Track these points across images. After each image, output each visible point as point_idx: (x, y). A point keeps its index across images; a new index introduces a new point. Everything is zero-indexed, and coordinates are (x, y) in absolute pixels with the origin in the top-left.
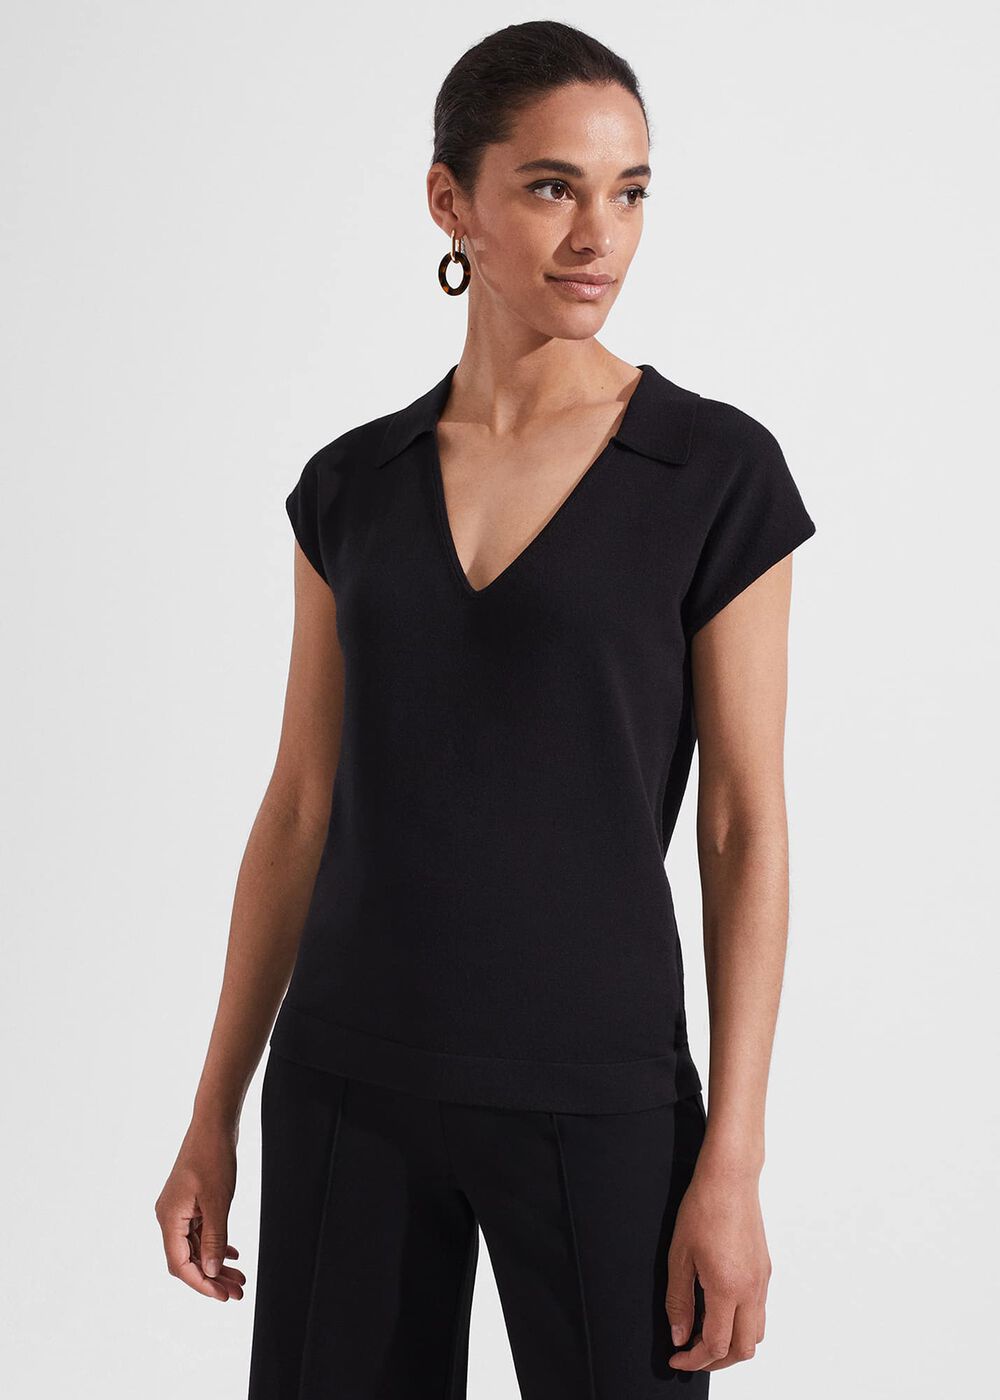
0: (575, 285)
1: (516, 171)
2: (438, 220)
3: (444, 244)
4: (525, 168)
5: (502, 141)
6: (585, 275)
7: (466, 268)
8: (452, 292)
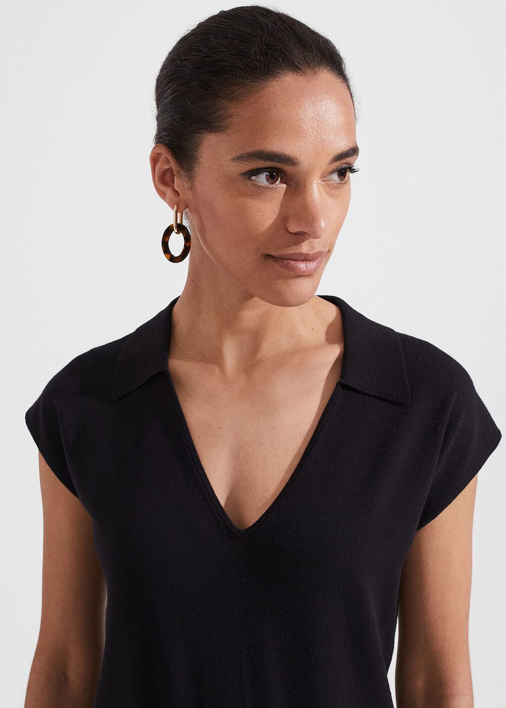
0: (292, 263)
1: (233, 160)
2: (162, 194)
3: (167, 216)
4: (240, 158)
5: (220, 131)
6: (301, 254)
7: (187, 239)
8: (173, 259)
